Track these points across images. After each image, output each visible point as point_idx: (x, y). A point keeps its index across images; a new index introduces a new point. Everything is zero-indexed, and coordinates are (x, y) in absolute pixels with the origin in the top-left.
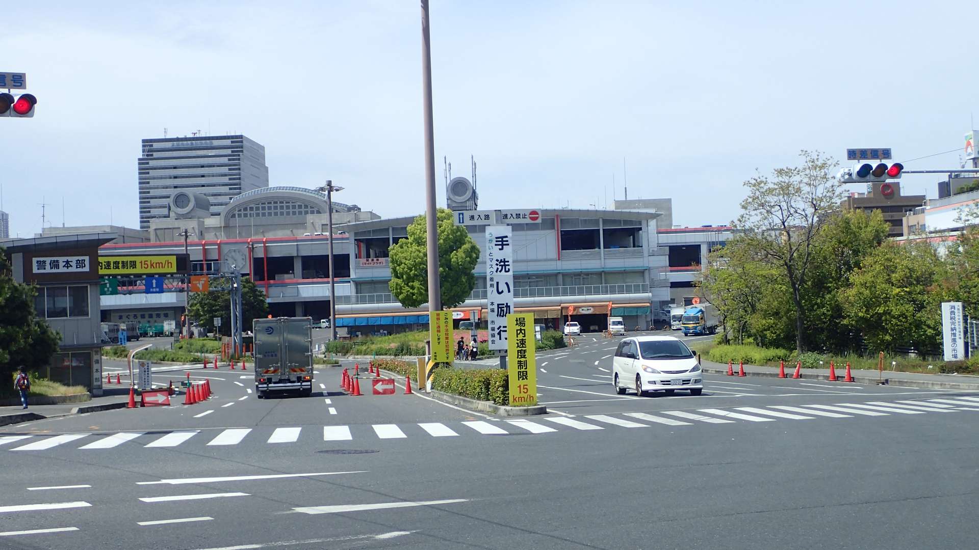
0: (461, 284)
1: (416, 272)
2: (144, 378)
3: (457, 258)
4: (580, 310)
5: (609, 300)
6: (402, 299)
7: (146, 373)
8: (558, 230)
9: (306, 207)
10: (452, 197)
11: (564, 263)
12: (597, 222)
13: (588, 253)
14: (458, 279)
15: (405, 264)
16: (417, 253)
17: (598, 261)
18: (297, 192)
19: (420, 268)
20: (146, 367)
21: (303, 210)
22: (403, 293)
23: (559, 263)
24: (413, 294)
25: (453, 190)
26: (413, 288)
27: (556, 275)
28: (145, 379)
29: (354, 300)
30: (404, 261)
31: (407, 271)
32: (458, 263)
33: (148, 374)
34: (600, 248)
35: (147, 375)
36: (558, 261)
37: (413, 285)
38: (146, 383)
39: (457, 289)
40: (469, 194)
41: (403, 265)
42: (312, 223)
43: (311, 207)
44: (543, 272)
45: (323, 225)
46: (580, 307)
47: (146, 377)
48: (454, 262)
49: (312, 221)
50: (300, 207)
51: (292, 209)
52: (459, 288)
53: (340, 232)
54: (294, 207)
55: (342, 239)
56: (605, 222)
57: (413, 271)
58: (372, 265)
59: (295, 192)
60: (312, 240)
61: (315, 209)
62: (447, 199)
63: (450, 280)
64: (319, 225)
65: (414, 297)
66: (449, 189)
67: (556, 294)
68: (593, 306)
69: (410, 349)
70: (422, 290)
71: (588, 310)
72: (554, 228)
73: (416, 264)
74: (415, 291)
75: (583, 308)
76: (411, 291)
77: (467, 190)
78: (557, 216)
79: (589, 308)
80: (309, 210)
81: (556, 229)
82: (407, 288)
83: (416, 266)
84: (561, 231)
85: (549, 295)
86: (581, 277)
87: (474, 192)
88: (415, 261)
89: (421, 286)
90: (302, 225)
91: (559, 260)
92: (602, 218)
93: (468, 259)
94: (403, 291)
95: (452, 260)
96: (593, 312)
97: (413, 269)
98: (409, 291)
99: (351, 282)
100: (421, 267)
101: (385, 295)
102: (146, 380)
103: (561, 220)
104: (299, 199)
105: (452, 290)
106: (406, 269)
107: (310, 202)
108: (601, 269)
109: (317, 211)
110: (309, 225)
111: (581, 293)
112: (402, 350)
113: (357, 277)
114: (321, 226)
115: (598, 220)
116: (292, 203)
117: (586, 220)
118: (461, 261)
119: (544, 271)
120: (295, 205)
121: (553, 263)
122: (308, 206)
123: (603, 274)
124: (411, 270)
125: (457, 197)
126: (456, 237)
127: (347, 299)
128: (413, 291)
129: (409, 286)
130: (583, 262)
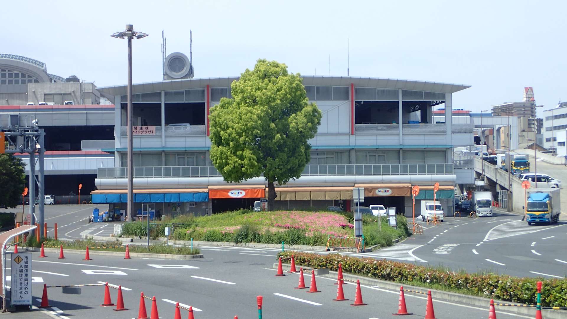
0: (299, 155)
1: (247, 139)
2: (19, 282)
3: (297, 124)
4: (377, 191)
5: (409, 181)
6: (227, 171)
7: (24, 273)
8: (352, 101)
9: (23, 75)
10: (168, 72)
11: (358, 138)
12: (396, 93)
13: (384, 128)
14: (295, 149)
15: (233, 129)
16: (249, 114)
17: (396, 137)
18: (13, 59)
19: (252, 133)
20: (23, 263)
21: (20, 79)
22: (228, 164)
23: (353, 138)
24: (242, 166)
25: (170, 65)
26: (242, 158)
27: (349, 151)
28: (21, 283)
29: (118, 173)
30: (230, 124)
31: (235, 137)
32: (298, 129)
33: (26, 275)
34: (398, 122)
35: (24, 277)
36: (351, 136)
37: (242, 155)
38: (23, 290)
39: (294, 161)
40: (186, 70)
41: (230, 129)
42: (34, 92)
43: (29, 76)
44: (335, 148)
45: (45, 95)
46: (377, 188)
47: (23, 281)
48: (293, 128)
49: (33, 91)
50: (17, 75)
51: (9, 77)
52: (297, 160)
53: (66, 102)
54: (10, 75)
55: (69, 109)
56: (405, 93)
57: (243, 138)
58: (140, 134)
59: (11, 59)
60: (36, 110)
61: (33, 79)
62: (164, 75)
63: (286, 149)
64: (41, 94)
65: (243, 169)
66: (166, 64)
67: (350, 173)
68: (391, 188)
69: (259, 235)
70: (254, 161)
71: (386, 191)
72: (348, 99)
73: (247, 129)
74: (246, 162)
75: (380, 190)
76: (240, 161)
77: (184, 65)
78: (352, 85)
79: (387, 190)
80: (27, 79)
81: (350, 100)
82: (235, 158)
83: (247, 131)
84: (355, 102)
85: (341, 173)
86: (377, 155)
87: (191, 69)
88: (246, 125)
89: (252, 156)
90: (23, 95)
91: (352, 134)
92: (401, 89)
93: (310, 124)
94: (230, 162)
95: (291, 125)
96: (392, 194)
97: (243, 134)
98: (237, 161)
99: (116, 153)
100: (254, 132)
101: (155, 169)
102: (23, 286)
103: (356, 90)
104: (16, 68)
105: (288, 162)
106: (234, 135)
107: (28, 70)
108: (399, 146)
109: (35, 80)
110: (30, 93)
111: (377, 172)
112: (246, 236)
113: (122, 147)
114: (43, 95)
115: (398, 91)
116: (8, 71)
117: (384, 91)
118: (302, 127)
119: (336, 146)
120: (12, 74)
121: (347, 137)
122: (25, 75)
123: (401, 152)
124: (240, 136)
125: (173, 73)
126: (295, 97)
127: (110, 172)
128: (243, 162)
129: (236, 156)
130: (379, 138)
